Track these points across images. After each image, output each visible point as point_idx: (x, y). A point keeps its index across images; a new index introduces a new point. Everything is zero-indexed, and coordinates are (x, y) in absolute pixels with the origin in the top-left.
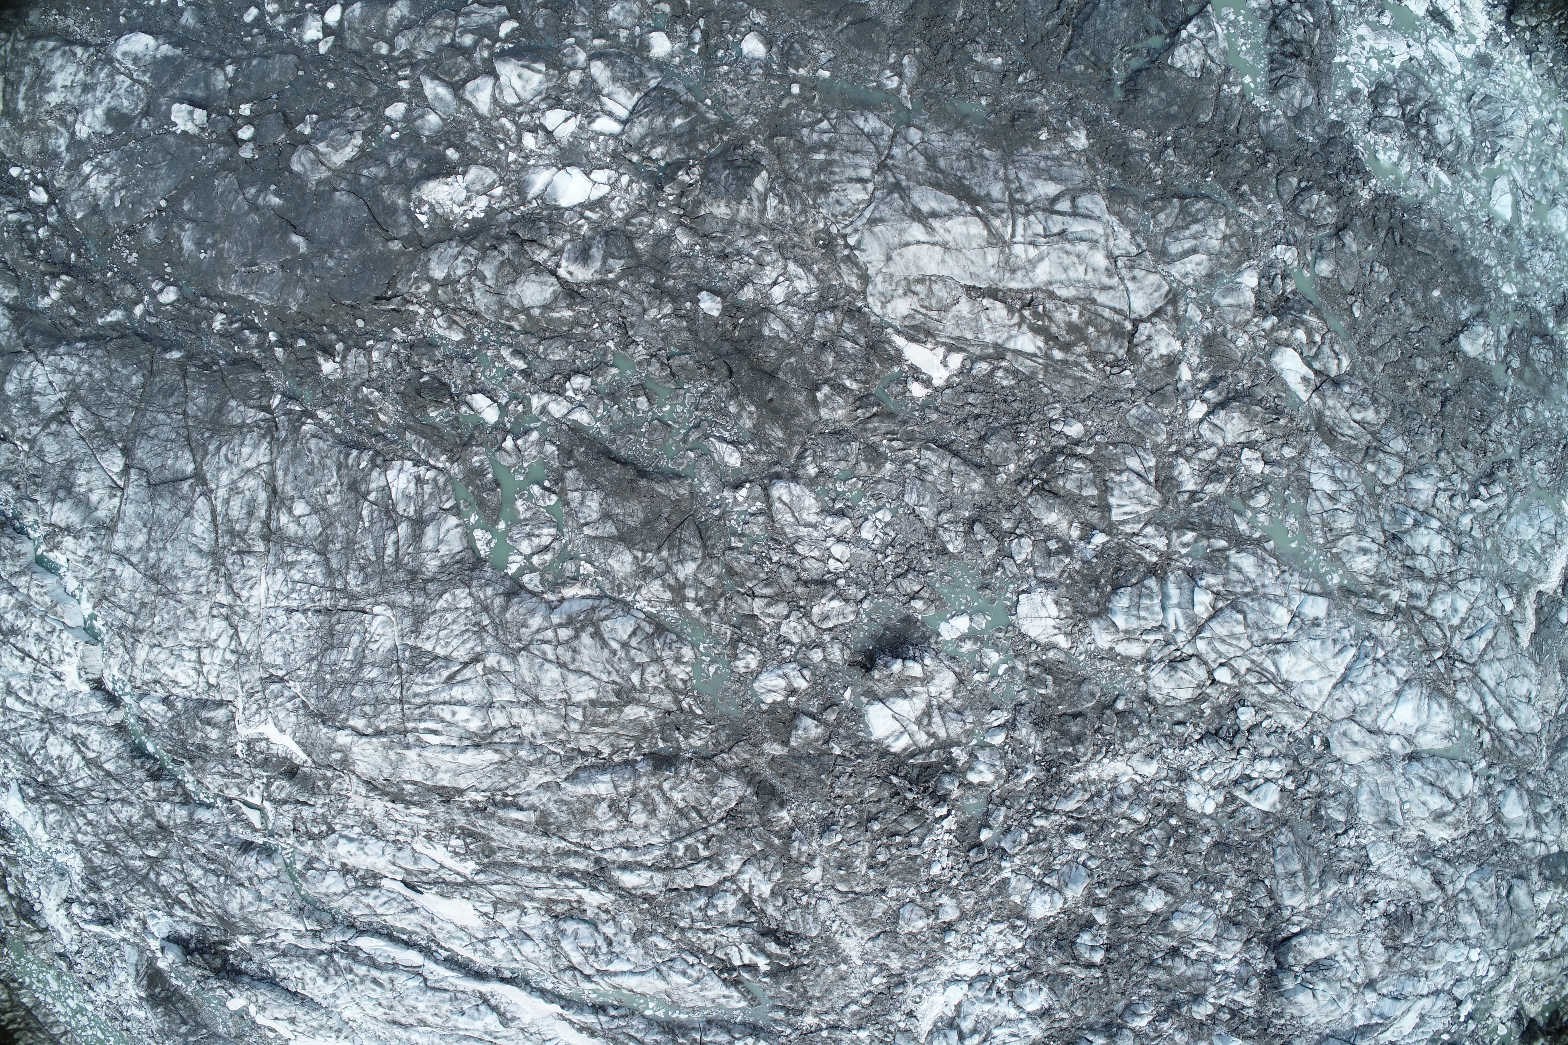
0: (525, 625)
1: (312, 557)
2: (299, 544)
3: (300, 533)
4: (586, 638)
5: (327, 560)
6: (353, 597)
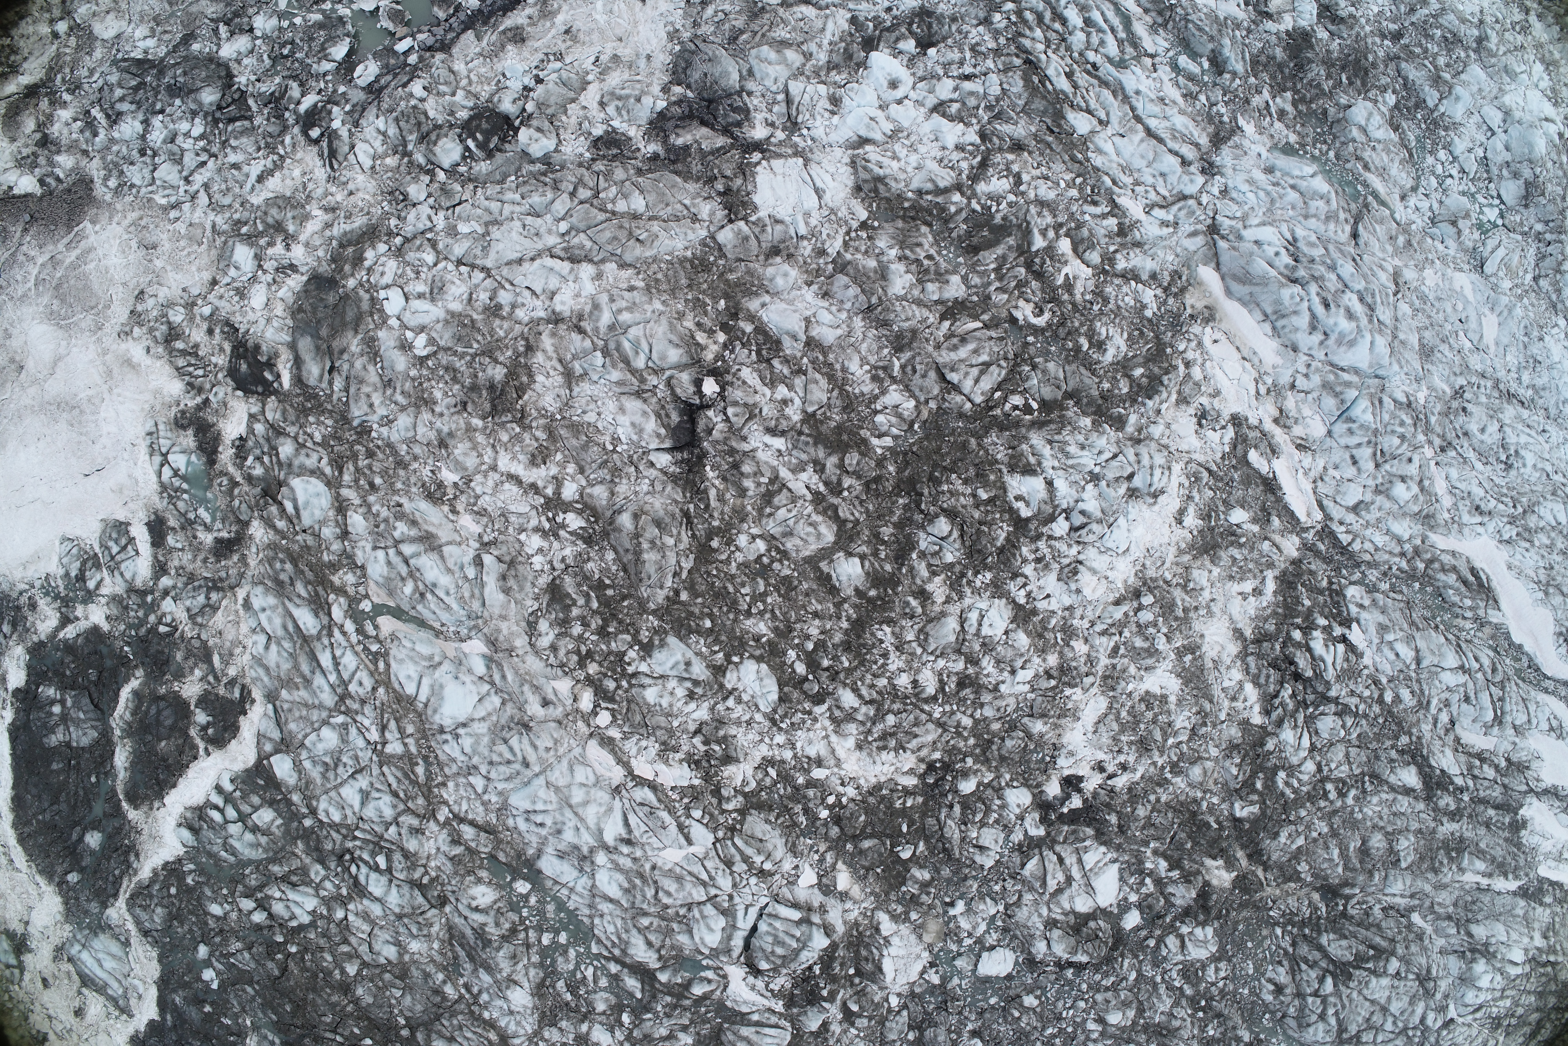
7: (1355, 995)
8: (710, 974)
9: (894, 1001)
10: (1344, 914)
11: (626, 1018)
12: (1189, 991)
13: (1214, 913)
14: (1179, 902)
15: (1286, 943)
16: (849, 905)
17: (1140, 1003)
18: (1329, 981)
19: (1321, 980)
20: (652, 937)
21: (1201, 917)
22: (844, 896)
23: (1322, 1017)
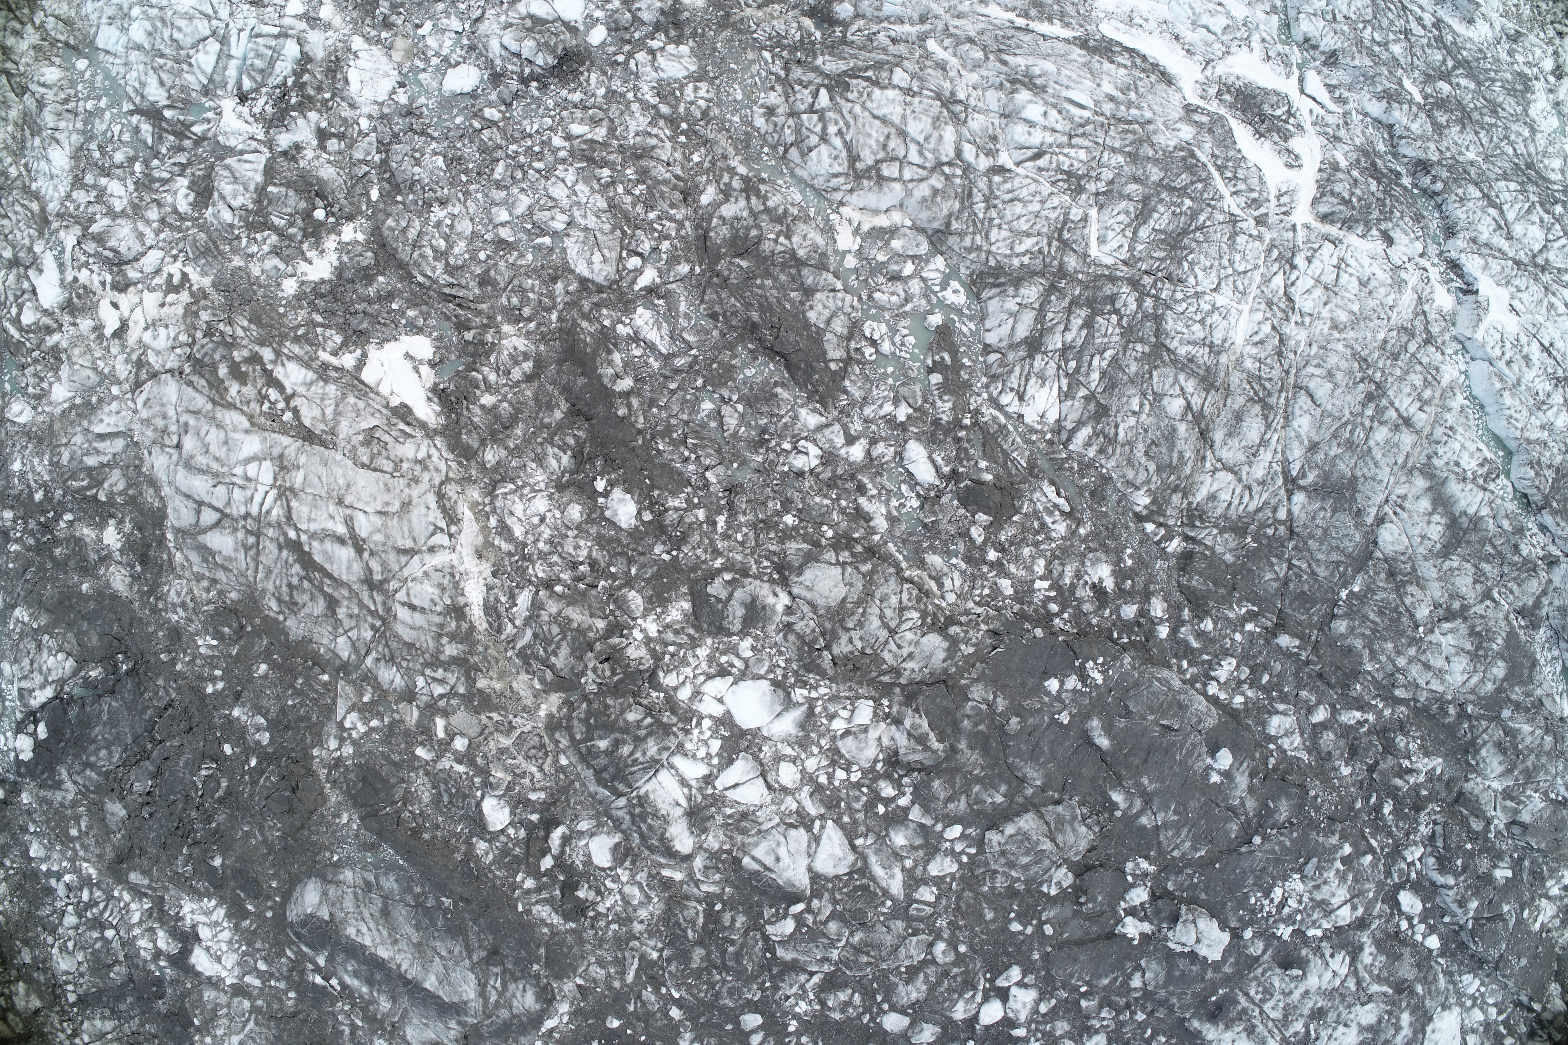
0: (935, 192)
1: (1173, 345)
2: (1186, 365)
3: (1182, 377)
4: (868, 158)
5: (1157, 336)
6: (1135, 284)
7: (858, 109)
8: (210, 115)
9: (364, 124)
10: (844, 41)
11: (138, 167)
12: (664, 109)
13: (688, 31)
14: (646, 16)
15: (778, 68)
16: (330, 33)
17: (612, 121)
18: (823, 92)
19: (815, 95)
20: (165, 76)
21: (673, 33)
22: (328, 26)
23: (824, 138)
